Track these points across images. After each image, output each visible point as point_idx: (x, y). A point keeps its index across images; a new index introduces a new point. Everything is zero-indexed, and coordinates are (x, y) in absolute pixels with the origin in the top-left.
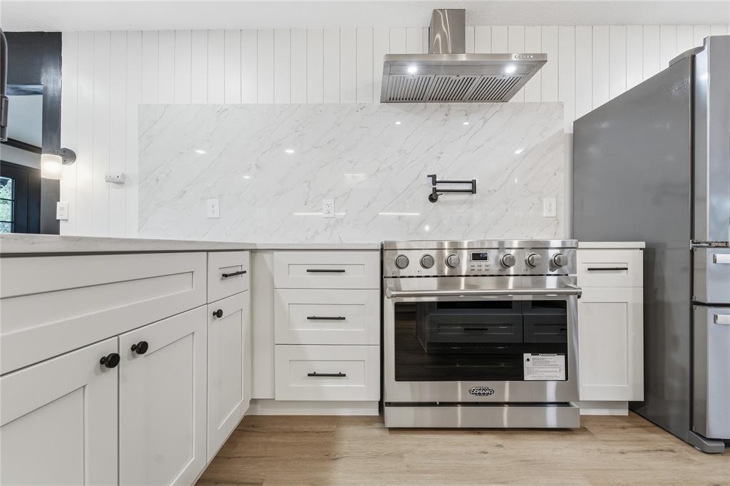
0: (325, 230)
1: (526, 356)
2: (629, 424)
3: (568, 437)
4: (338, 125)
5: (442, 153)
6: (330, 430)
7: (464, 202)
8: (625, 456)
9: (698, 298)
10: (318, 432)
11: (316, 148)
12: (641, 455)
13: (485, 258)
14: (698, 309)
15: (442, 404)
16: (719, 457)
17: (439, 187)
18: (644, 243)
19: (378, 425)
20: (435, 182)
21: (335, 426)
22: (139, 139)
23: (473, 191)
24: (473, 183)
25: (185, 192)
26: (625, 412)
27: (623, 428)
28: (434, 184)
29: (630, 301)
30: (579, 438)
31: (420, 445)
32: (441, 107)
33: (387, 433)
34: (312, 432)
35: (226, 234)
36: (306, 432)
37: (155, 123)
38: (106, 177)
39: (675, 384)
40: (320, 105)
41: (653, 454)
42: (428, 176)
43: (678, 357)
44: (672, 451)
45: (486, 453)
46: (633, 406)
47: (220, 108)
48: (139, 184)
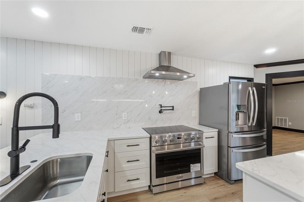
0: (124, 124)
1: (191, 165)
2: (214, 179)
3: (201, 186)
4: (128, 86)
5: (163, 97)
6: (135, 198)
7: (170, 113)
8: (215, 189)
9: (229, 146)
10: (131, 200)
11: (120, 94)
12: (218, 188)
13: (181, 138)
14: (229, 148)
15: (169, 183)
16: (233, 185)
17: (163, 108)
18: (218, 130)
19: (150, 193)
20: (161, 107)
21: (136, 196)
22: (42, 88)
23: (173, 109)
24: (173, 107)
25: (65, 111)
26: (213, 175)
27: (213, 180)
28: (161, 108)
29: (215, 146)
30: (204, 185)
31: (164, 197)
32: (163, 81)
33: (153, 195)
34: (130, 200)
35: (84, 127)
36: (127, 201)
37: (50, 82)
38: (25, 105)
39: (224, 167)
40: (121, 78)
41: (220, 187)
42: (159, 105)
43: (225, 160)
44: (224, 185)
45: (182, 196)
46: (215, 173)
47: (81, 77)
48: (42, 108)
